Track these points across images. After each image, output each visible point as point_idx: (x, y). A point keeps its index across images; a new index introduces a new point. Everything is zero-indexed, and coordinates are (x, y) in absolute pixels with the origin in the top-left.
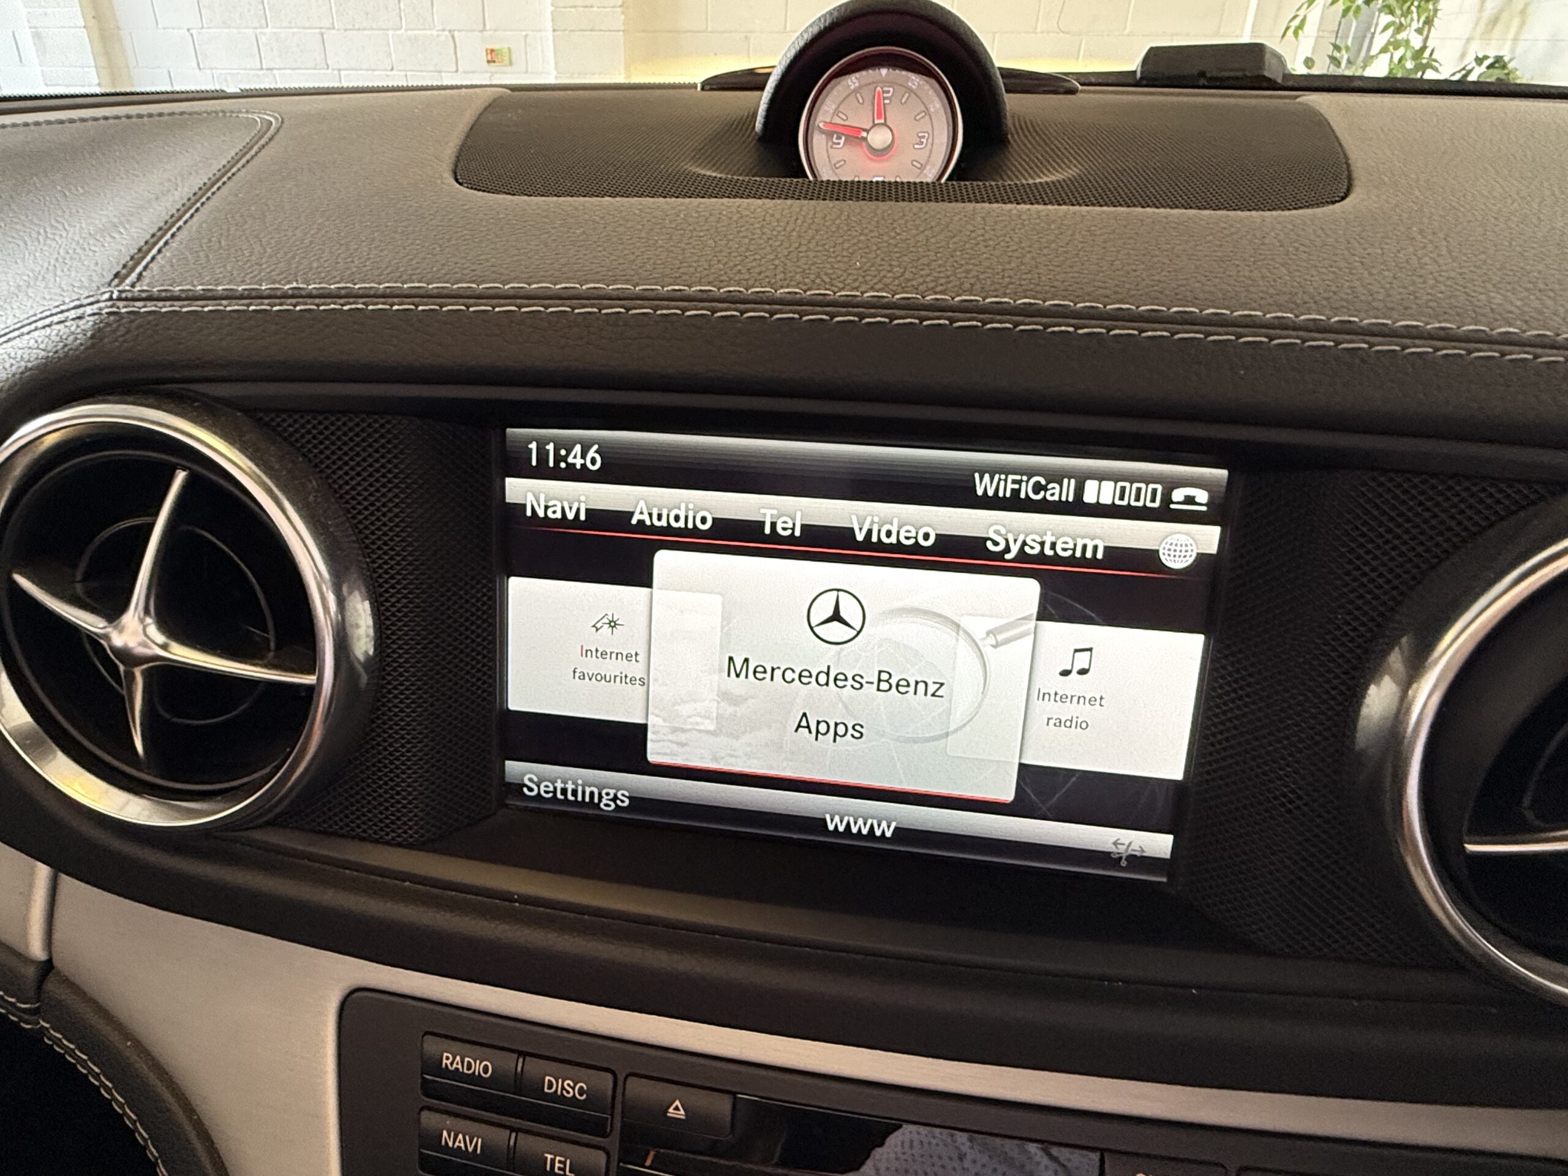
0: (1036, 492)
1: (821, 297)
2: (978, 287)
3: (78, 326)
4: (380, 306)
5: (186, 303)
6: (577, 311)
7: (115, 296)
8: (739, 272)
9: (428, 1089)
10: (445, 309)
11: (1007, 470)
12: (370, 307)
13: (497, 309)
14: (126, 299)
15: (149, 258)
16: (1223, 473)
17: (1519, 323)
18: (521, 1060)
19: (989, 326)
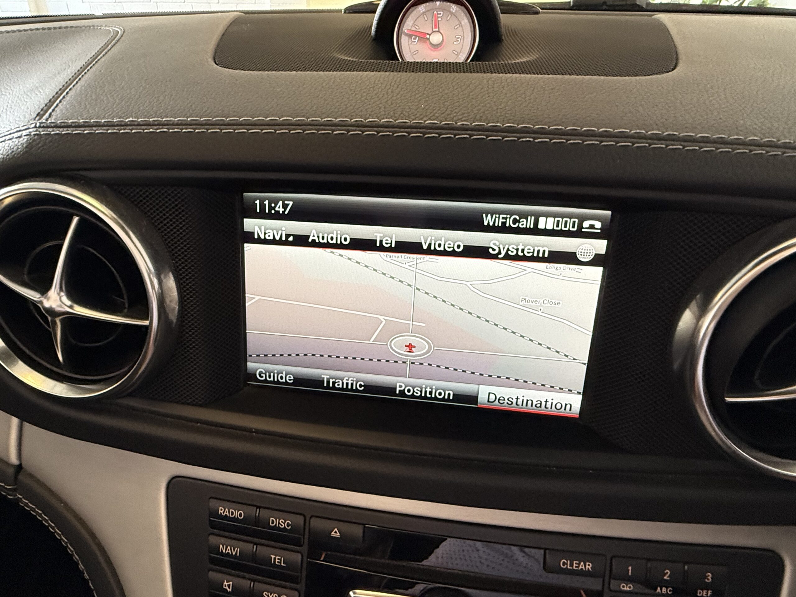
0: (514, 224)
1: (404, 124)
2: (484, 118)
3: (19, 142)
4: (176, 130)
5: (74, 129)
6: (278, 132)
7: (38, 126)
8: (361, 111)
9: (213, 525)
10: (209, 131)
11: (500, 212)
12: (171, 131)
13: (236, 131)
14: (43, 127)
15: (55, 105)
16: (609, 213)
17: (759, 135)
18: (258, 510)
19: (489, 138)
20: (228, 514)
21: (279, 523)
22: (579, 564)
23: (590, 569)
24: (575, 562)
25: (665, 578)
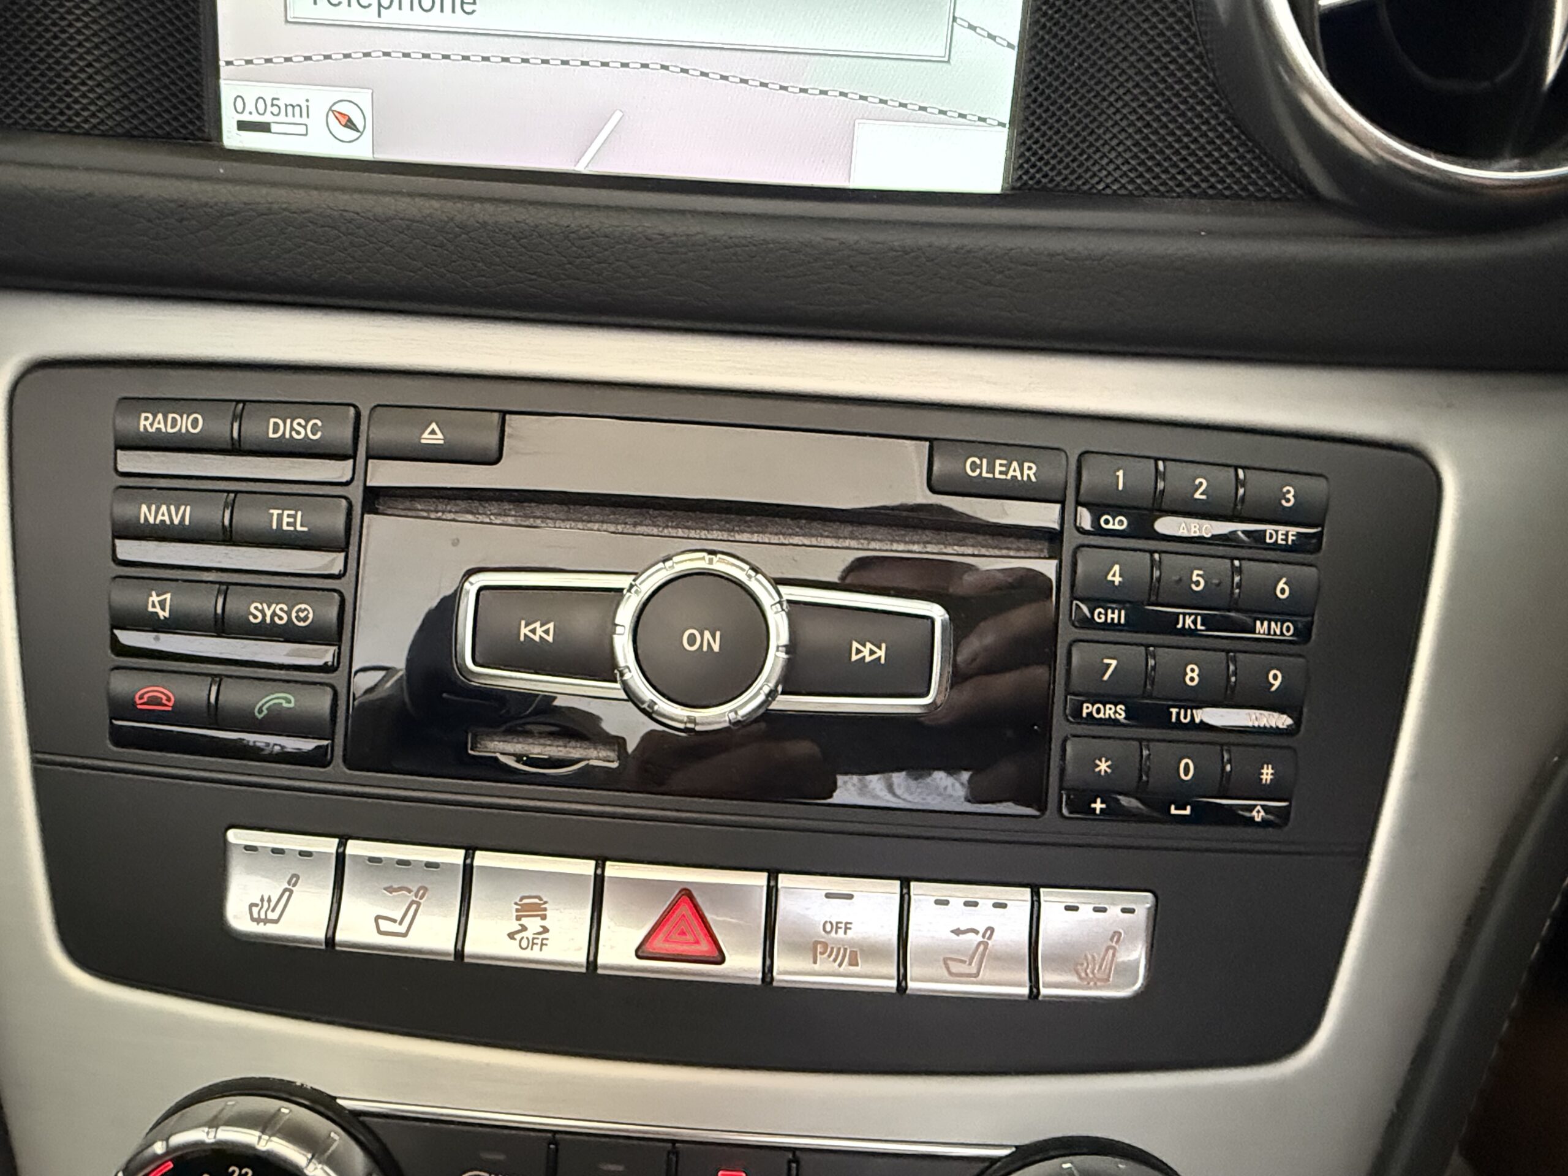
20: (162, 426)
21: (292, 428)
22: (1008, 466)
23: (1033, 479)
24: (998, 462)
25: (1197, 496)
